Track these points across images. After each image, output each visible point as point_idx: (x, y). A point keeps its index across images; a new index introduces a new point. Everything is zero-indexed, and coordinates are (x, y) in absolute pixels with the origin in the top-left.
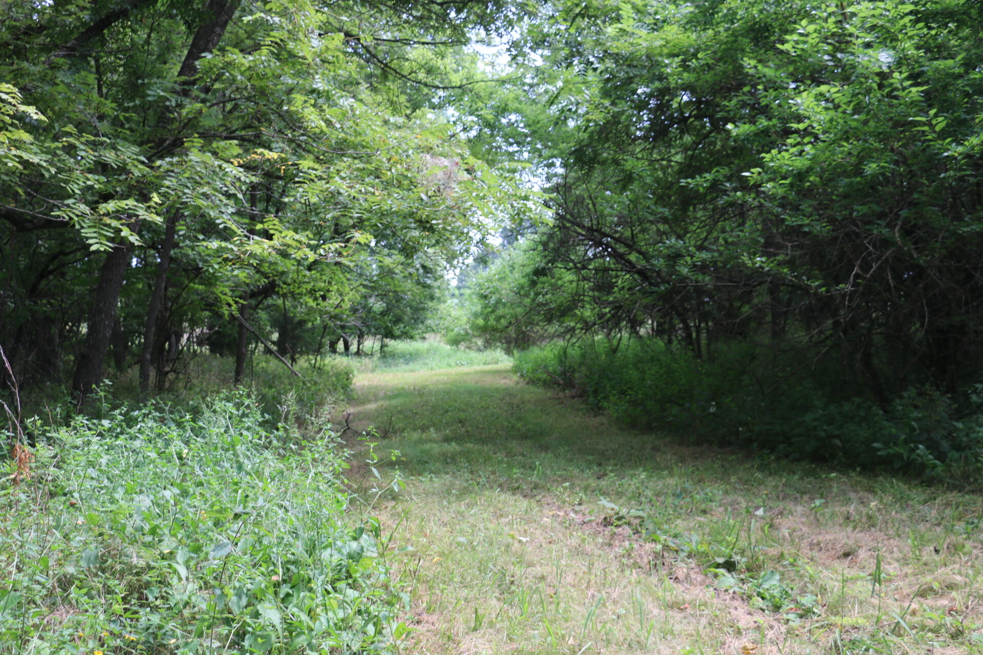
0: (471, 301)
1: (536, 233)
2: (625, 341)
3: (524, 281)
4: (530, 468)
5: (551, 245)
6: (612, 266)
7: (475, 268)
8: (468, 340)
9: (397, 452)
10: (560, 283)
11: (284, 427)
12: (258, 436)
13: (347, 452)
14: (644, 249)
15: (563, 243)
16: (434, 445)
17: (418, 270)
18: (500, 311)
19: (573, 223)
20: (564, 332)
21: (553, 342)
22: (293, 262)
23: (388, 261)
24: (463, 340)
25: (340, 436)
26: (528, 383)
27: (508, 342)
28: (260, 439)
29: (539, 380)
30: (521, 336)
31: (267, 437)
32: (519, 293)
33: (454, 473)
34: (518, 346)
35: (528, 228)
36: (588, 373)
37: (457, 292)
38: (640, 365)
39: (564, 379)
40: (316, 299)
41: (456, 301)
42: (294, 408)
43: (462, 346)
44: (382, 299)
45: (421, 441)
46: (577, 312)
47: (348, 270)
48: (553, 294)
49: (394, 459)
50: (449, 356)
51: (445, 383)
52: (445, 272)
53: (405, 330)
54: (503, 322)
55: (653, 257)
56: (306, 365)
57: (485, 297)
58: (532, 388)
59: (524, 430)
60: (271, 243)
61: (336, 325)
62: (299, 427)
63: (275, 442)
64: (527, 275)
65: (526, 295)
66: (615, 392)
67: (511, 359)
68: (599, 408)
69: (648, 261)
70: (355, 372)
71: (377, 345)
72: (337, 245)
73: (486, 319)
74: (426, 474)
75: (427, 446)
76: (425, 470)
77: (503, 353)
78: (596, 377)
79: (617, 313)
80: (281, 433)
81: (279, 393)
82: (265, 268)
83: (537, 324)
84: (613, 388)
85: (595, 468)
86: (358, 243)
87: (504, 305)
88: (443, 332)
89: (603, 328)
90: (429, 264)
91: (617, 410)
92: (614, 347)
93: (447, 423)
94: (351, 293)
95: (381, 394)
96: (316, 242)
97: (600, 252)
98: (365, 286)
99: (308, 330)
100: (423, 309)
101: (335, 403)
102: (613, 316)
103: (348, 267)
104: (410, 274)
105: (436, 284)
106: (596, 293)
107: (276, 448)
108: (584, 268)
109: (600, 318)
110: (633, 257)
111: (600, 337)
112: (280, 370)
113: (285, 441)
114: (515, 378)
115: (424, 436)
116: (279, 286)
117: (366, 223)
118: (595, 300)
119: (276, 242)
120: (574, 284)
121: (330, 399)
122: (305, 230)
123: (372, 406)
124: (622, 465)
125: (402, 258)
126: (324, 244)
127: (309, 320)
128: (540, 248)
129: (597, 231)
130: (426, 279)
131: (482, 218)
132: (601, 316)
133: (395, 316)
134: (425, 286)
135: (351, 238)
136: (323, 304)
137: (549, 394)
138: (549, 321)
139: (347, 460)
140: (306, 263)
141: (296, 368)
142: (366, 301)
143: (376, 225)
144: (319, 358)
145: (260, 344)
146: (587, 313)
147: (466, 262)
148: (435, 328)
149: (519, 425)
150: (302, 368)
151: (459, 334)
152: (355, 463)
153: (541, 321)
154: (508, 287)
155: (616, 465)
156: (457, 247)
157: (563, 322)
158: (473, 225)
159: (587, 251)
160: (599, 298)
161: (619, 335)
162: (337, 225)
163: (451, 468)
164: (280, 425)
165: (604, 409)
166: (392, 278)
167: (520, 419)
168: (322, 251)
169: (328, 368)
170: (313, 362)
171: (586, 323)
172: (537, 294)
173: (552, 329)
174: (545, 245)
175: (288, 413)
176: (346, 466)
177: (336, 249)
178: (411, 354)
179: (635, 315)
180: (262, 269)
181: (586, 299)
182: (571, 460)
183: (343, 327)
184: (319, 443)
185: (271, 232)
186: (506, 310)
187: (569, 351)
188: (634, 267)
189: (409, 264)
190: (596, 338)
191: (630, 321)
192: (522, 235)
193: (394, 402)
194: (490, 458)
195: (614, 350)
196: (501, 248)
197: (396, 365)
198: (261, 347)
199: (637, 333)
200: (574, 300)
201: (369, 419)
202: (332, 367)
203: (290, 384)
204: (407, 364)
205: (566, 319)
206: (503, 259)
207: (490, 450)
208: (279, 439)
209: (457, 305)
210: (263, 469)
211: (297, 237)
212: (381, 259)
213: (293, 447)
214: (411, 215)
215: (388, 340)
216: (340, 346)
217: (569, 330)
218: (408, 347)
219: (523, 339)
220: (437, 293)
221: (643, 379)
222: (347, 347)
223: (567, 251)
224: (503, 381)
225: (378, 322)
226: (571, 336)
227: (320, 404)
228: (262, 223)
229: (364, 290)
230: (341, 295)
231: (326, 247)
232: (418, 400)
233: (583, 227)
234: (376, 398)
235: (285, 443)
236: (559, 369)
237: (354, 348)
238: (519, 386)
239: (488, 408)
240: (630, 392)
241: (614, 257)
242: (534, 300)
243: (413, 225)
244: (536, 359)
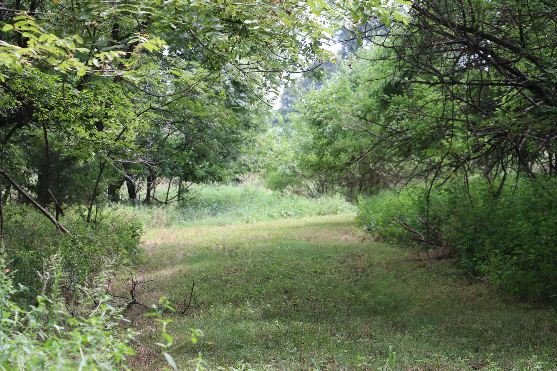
0: (300, 130)
1: (387, 35)
2: (510, 181)
3: (370, 101)
4: (381, 354)
5: (409, 52)
6: (493, 78)
7: (305, 85)
8: (296, 182)
9: (199, 332)
10: (420, 103)
11: (46, 302)
12: (9, 314)
13: (131, 334)
14: (537, 54)
15: (423, 48)
16: (250, 324)
17: (227, 87)
18: (339, 143)
19: (438, 21)
20: (427, 171)
21: (411, 183)
22: (56, 76)
23: (186, 76)
24: (290, 182)
25: (124, 313)
26: (377, 240)
27: (351, 185)
28: (12, 317)
29: (393, 235)
30: (368, 175)
31: (21, 315)
32: (364, 118)
33: (277, 362)
34: (363, 189)
35: (376, 28)
36: (459, 225)
37: (280, 118)
38: (532, 214)
39: (427, 234)
40: (89, 128)
41: (280, 130)
42: (59, 274)
43: (288, 191)
44: (179, 128)
45: (232, 319)
46: (444, 142)
47: (133, 88)
48: (411, 119)
49: (194, 341)
50: (270, 204)
51: (266, 241)
52: (264, 90)
53: (210, 170)
54: (344, 157)
55: (549, 64)
56: (76, 218)
57: (319, 124)
58: (383, 246)
59: (372, 303)
60: (25, 51)
61: (116, 164)
62: (67, 302)
63: (33, 322)
64: (376, 93)
65: (374, 121)
66: (497, 251)
67: (355, 207)
68: (475, 273)
69: (542, 71)
70: (144, 227)
71: (174, 190)
72: (116, 54)
73: (320, 154)
74: (240, 363)
75: (241, 326)
76: (238, 358)
77: (344, 199)
78: (471, 230)
79: (500, 143)
80: (41, 309)
81: (39, 256)
82: (18, 85)
83: (390, 160)
84: (495, 245)
85: (471, 355)
86: (144, 51)
87: (345, 135)
88: (263, 171)
89: (480, 163)
90: (241, 79)
91: (500, 276)
92: (496, 190)
93: (268, 294)
94: (138, 119)
95: (179, 256)
96: (87, 50)
97: (475, 61)
98: (156, 110)
99: (79, 171)
100: (236, 141)
101: (116, 267)
102: (494, 146)
103: (132, 84)
104: (217, 93)
105: (252, 107)
106: (470, 116)
107: (34, 331)
108: (453, 82)
109: (475, 152)
110: (521, 66)
111: (476, 176)
112: (40, 225)
113: (46, 319)
114: (360, 232)
115: (237, 311)
116: (38, 110)
117: (156, 24)
118: (470, 126)
119: (31, 49)
120: (440, 105)
121: (108, 262)
122: (71, 33)
123: (166, 273)
124: (508, 351)
125: (205, 72)
126: (98, 52)
127: (80, 157)
128: (393, 55)
129: (471, 30)
130: (238, 101)
131: (312, 17)
132: (477, 148)
133: (197, 150)
134: (238, 109)
135: (136, 43)
136: (99, 134)
137: (406, 254)
138: (406, 155)
139: (131, 343)
140: (76, 79)
141: (63, 222)
142: (159, 131)
143: (169, 27)
144: (94, 208)
145: (12, 190)
146: (458, 144)
147: (293, 76)
148: (251, 166)
149: (365, 296)
150: (70, 222)
151: (284, 175)
152: (143, 349)
153: (394, 155)
154: (349, 110)
155: (499, 350)
156: (280, 55)
157: (424, 157)
158: (300, 25)
159: (458, 58)
160: (474, 123)
161: (503, 174)
162: (116, 26)
163: (274, 354)
164: (39, 298)
165: (483, 274)
166: (193, 100)
167: (367, 288)
168: (95, 62)
169: (108, 222)
170: (86, 213)
171: (457, 157)
172: (389, 119)
173: (409, 166)
174: (400, 52)
175: (52, 280)
176: (129, 351)
177: (115, 59)
178: (219, 202)
179: (525, 145)
180: (13, 87)
181: (456, 124)
182: (437, 344)
183: (126, 166)
184: (93, 321)
185: (25, 35)
186: (348, 141)
187: (433, 194)
188: (524, 79)
189: (214, 80)
190: (471, 178)
191: (518, 154)
192: (369, 39)
193: (196, 266)
194: (325, 341)
195: (496, 194)
196: (340, 57)
197: (199, 217)
198: (14, 194)
199: (529, 170)
200: (439, 127)
201: (162, 289)
202: (113, 220)
203: (55, 244)
204: (214, 215)
205: (429, 152)
206: (343, 72)
207: (326, 330)
208: (38, 317)
209: (280, 135)
210: (15, 358)
211: (61, 42)
212: (178, 74)
213: (58, 328)
214: (217, 12)
215: (188, 183)
216: (124, 191)
217: (434, 167)
218: (217, 193)
219: (372, 178)
220: (254, 119)
221: (537, 233)
222: (132, 193)
223: (430, 60)
224: (344, 237)
225: (175, 159)
226: (436, 175)
227: (95, 270)
228: (12, 23)
229: (154, 116)
230: (123, 122)
231: (101, 56)
232: (229, 262)
233: (452, 25)
234: (172, 261)
235: (46, 324)
236: (420, 220)
237: (142, 194)
238: (365, 244)
239: (323, 273)
240: (518, 251)
241: (496, 67)
242: (385, 127)
243: (219, 26)
244: (388, 207)
